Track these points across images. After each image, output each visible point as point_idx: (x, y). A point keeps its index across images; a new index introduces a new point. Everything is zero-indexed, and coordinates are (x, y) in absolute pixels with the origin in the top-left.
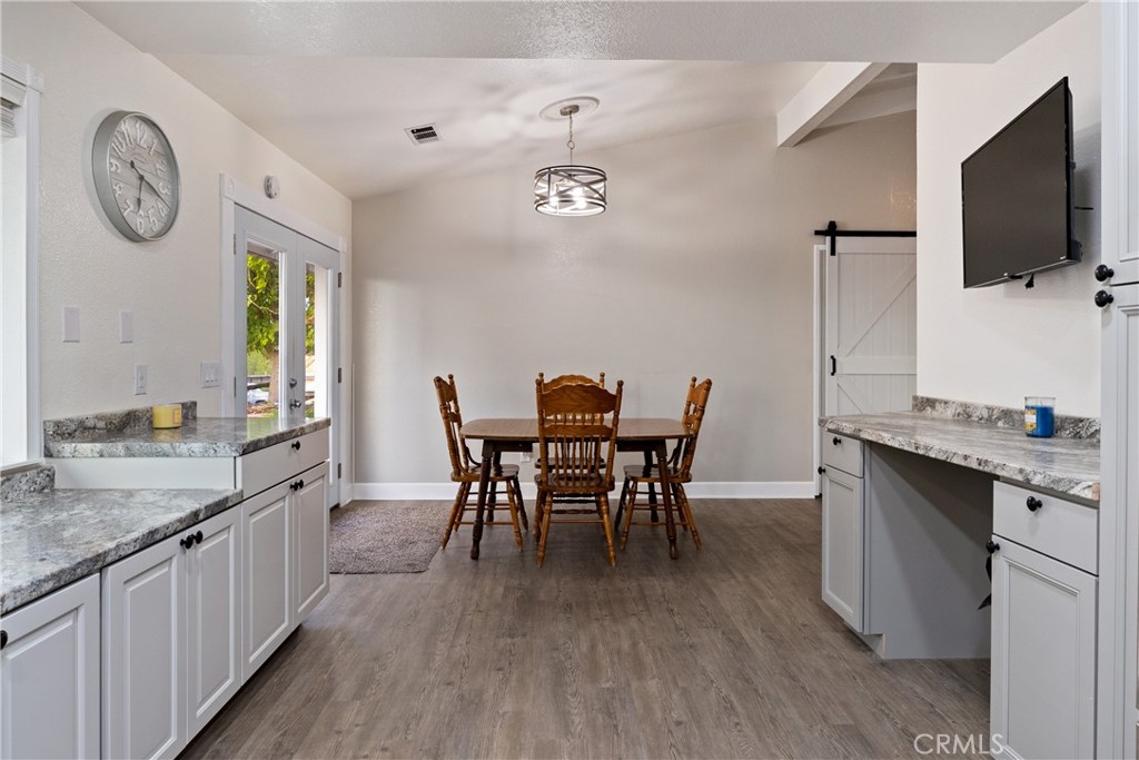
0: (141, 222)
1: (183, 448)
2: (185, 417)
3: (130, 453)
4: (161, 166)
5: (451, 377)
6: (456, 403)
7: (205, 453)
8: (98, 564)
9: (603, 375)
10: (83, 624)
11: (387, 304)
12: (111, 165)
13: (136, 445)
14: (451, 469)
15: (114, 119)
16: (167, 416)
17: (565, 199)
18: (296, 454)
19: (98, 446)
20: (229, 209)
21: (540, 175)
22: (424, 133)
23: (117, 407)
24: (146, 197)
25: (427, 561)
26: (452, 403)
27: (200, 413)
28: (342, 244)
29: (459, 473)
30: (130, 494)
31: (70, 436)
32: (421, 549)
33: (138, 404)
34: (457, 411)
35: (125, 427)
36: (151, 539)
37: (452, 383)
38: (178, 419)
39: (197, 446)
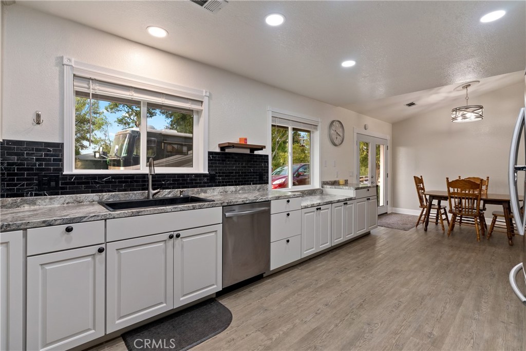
0: (337, 142)
1: (344, 187)
2: (346, 183)
3: (335, 188)
4: (341, 130)
5: (421, 176)
6: (423, 184)
7: (348, 189)
8: (331, 203)
9: (488, 178)
10: (329, 211)
11: (403, 154)
12: (332, 132)
13: (336, 187)
14: (419, 204)
15: (333, 122)
16: (342, 182)
17: (464, 117)
18: (368, 192)
19: (330, 186)
20: (355, 135)
21: (453, 111)
22: (411, 104)
23: (333, 180)
24: (338, 137)
25: (409, 229)
26: (421, 185)
27: (349, 182)
28: (388, 137)
29: (422, 205)
30: (335, 195)
31: (325, 184)
32: (409, 226)
33: (337, 179)
34: (424, 187)
35: (335, 183)
36: (339, 201)
37: (422, 178)
38: (344, 183)
39: (347, 187)
